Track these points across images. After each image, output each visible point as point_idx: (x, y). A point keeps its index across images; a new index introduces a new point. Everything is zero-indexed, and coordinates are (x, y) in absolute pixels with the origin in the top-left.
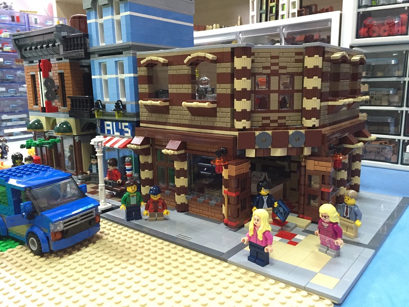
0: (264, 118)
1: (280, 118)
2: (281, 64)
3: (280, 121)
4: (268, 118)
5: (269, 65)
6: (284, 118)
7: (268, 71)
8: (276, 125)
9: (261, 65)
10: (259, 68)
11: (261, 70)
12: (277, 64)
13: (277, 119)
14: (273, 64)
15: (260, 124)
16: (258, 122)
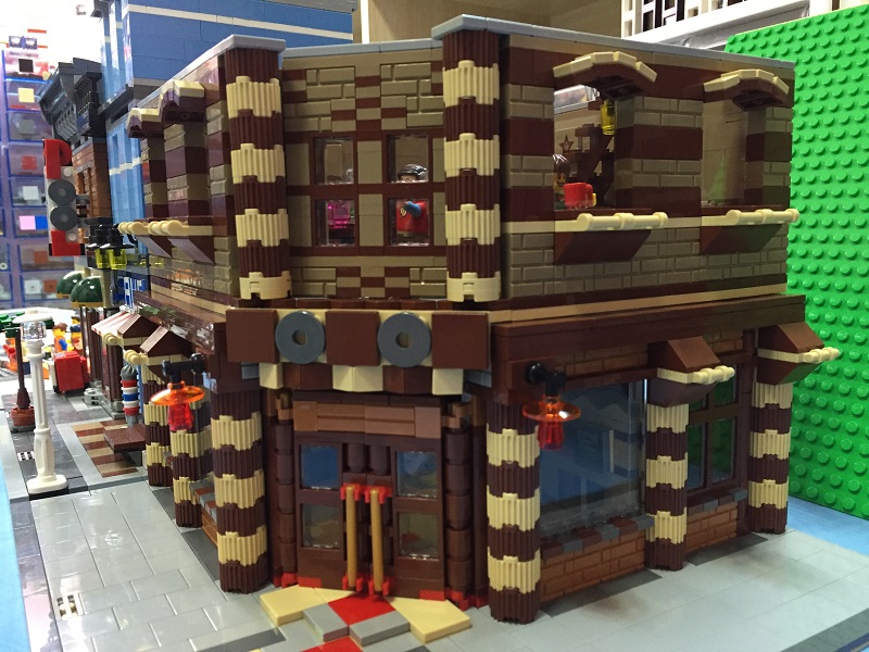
0: (341, 272)
1: (390, 272)
2: (387, 103)
3: (391, 282)
4: (355, 272)
5: (351, 105)
6: (403, 272)
7: (350, 126)
8: (379, 292)
10: (320, 116)
11: (326, 124)
12: (374, 103)
13: (382, 274)
14: (362, 103)
15: (331, 288)
16: (325, 281)
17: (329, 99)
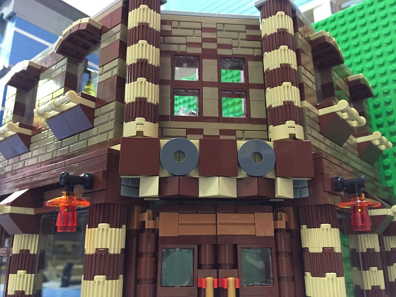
9: (183, 40)
17: (186, 36)
